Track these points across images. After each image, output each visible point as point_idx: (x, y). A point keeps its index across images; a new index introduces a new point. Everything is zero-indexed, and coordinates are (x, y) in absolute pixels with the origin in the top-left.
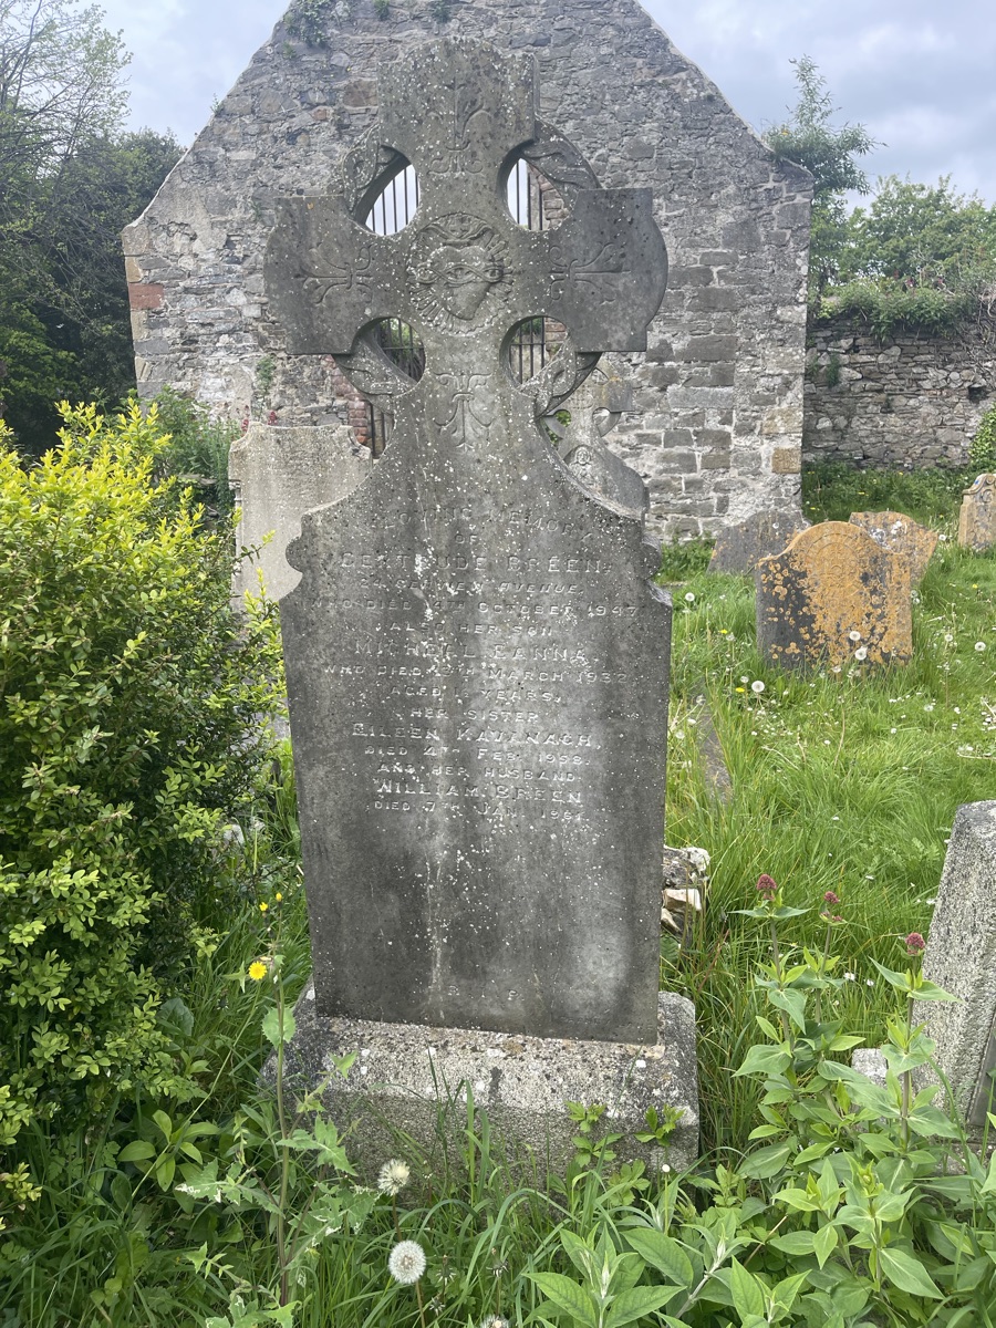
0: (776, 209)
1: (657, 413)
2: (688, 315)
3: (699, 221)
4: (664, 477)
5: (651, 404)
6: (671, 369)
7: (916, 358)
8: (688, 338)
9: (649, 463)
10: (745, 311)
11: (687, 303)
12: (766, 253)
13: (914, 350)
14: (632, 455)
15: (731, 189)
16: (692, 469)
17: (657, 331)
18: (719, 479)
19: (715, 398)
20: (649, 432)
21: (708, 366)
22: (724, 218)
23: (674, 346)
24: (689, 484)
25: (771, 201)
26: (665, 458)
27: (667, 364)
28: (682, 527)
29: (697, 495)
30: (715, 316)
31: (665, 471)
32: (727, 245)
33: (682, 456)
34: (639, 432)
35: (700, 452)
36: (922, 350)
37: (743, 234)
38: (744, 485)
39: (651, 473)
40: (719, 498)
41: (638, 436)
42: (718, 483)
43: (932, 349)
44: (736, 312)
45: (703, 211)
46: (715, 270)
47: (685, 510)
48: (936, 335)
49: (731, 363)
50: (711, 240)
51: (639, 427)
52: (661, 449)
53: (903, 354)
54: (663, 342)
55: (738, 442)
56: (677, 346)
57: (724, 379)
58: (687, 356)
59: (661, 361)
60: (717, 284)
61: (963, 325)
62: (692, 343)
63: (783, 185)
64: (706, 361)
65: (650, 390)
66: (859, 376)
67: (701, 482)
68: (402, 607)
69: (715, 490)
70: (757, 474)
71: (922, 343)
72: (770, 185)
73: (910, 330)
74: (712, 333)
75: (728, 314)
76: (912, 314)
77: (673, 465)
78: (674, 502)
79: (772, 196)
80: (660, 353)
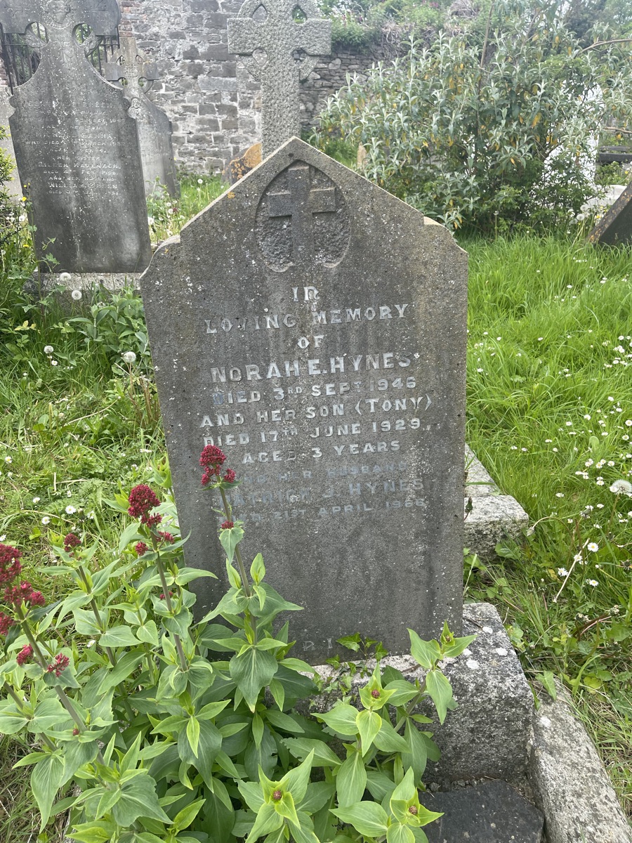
1: (193, 93)
2: (206, 30)
4: (201, 134)
5: (189, 86)
6: (199, 65)
7: (350, 67)
8: (208, 45)
9: (191, 125)
11: (205, 22)
13: (348, 61)
14: (181, 119)
16: (217, 129)
17: (188, 39)
18: (233, 136)
19: (226, 85)
20: (189, 104)
21: (220, 63)
23: (200, 50)
24: (216, 138)
26: (201, 122)
27: (196, 61)
28: (214, 165)
29: (221, 145)
30: (222, 32)
31: (201, 130)
33: (210, 121)
34: (184, 104)
35: (221, 118)
36: (353, 62)
38: (247, 139)
39: (193, 131)
40: (234, 148)
41: (183, 107)
42: (232, 139)
43: (358, 62)
46: (219, 2)
47: (215, 154)
48: (360, 53)
49: (234, 62)
51: (183, 101)
52: (198, 116)
53: (342, 64)
54: (192, 47)
55: (242, 113)
56: (201, 50)
57: (230, 72)
58: (208, 56)
59: (192, 59)
60: (221, 11)
61: (373, 47)
62: (210, 48)
64: (219, 61)
65: (188, 78)
66: (319, 77)
67: (222, 137)
68: (50, 120)
69: (231, 143)
70: (253, 132)
71: (353, 57)
73: (345, 48)
74: (221, 42)
76: (345, 39)
77: (205, 126)
78: (208, 149)
80: (191, 54)
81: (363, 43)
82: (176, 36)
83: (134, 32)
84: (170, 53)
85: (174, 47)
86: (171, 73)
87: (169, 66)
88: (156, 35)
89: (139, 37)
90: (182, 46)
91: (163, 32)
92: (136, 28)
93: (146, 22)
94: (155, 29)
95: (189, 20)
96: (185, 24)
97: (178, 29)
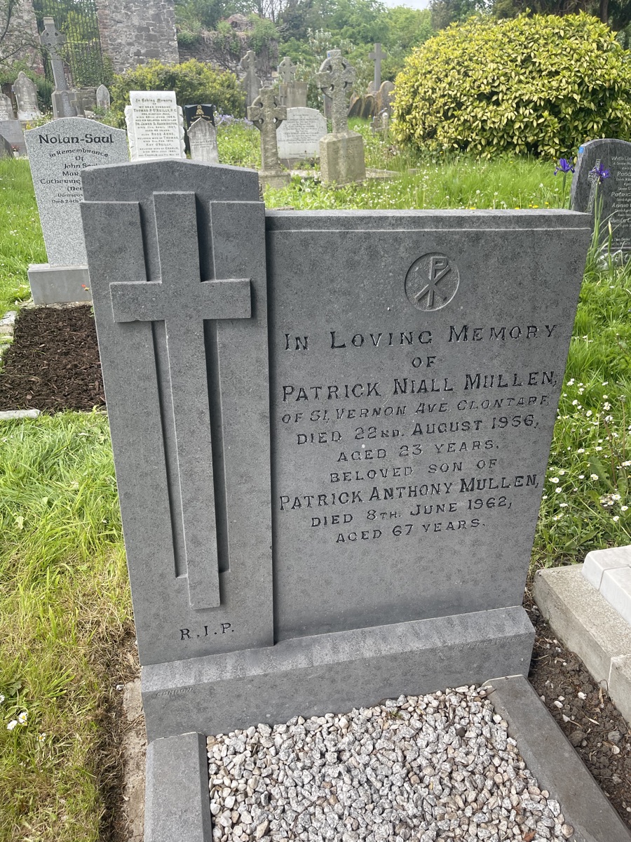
0: (165, 11)
2: (144, 42)
3: (144, 12)
6: (142, 59)
10: (161, 42)
11: (144, 38)
12: (164, 24)
15: (152, 3)
17: (136, 46)
22: (151, 12)
25: (164, 8)
30: (152, 43)
32: (153, 21)
37: (157, 17)
44: (158, 42)
45: (145, 9)
46: (151, 28)
50: (148, 18)
54: (138, 50)
56: (143, 51)
58: (146, 55)
59: (139, 56)
60: (152, 33)
63: (166, 4)
72: (163, 3)
75: (156, 42)
79: (164, 7)
80: (138, 54)
81: (192, 43)
82: (130, 44)
83: (110, 42)
84: (127, 53)
85: (129, 50)
86: (128, 63)
87: (127, 59)
88: (120, 43)
89: (112, 45)
90: (133, 49)
91: (123, 42)
92: (110, 40)
93: (115, 37)
94: (120, 41)
95: (136, 36)
96: (134, 39)
97: (131, 41)
